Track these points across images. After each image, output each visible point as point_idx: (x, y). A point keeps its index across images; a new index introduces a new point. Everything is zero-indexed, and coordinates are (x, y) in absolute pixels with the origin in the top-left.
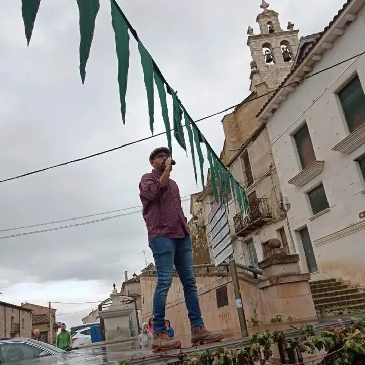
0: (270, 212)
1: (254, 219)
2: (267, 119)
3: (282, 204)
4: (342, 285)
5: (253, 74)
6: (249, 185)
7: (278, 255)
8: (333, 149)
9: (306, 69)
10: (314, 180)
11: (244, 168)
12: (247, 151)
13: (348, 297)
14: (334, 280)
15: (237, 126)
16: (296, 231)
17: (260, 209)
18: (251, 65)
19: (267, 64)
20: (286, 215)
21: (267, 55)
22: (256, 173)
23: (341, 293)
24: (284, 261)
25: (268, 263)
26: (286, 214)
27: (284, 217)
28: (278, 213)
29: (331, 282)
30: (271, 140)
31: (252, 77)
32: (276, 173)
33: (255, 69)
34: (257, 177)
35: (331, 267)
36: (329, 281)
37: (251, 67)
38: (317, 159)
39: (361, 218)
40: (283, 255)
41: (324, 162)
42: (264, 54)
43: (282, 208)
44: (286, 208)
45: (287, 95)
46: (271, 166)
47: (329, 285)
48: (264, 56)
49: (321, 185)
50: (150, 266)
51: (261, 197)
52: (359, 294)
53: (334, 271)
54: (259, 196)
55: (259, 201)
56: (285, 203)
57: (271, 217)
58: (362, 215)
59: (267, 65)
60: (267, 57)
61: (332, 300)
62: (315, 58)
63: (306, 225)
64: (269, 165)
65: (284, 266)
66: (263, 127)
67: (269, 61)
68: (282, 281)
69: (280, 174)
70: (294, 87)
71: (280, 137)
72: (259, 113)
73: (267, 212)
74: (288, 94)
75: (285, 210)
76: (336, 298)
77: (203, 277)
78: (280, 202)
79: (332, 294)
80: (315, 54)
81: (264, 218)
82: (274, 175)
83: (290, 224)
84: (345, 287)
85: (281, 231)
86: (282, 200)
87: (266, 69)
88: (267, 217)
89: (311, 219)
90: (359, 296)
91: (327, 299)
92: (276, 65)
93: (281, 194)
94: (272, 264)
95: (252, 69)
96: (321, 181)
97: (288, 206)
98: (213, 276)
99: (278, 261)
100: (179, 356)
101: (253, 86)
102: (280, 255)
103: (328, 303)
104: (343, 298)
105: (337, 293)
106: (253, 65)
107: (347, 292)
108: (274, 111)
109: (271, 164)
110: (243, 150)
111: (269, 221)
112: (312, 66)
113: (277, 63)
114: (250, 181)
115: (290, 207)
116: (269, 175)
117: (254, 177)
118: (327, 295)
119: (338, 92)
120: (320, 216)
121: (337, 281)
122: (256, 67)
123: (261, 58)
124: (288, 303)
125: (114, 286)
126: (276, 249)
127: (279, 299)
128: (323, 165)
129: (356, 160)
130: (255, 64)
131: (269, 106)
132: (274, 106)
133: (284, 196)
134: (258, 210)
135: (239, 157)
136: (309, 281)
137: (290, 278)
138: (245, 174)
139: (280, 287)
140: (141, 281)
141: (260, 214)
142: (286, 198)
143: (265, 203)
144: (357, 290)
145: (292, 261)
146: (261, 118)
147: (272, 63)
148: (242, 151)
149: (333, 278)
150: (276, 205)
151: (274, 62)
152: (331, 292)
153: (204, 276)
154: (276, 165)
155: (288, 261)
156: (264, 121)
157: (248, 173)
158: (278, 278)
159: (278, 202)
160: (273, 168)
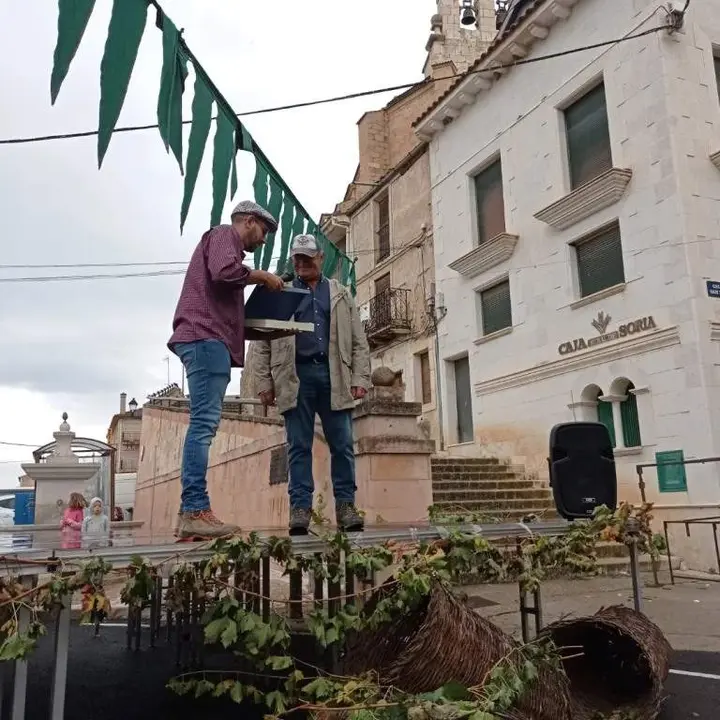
0: (410, 318)
1: (378, 327)
2: (432, 134)
3: (433, 306)
4: (508, 472)
5: (433, 40)
6: (381, 258)
7: (384, 398)
8: (537, 216)
9: (516, 50)
10: (495, 269)
11: (378, 225)
12: (387, 190)
13: (510, 495)
14: (495, 461)
15: (385, 138)
16: (448, 361)
17: (393, 308)
18: (432, 21)
19: (462, 26)
20: (436, 329)
21: (467, 8)
22: (397, 238)
23: (501, 485)
24: (393, 412)
25: (364, 412)
26: (435, 325)
27: (432, 330)
28: (423, 322)
29: (490, 465)
30: (433, 176)
31: (429, 46)
32: (432, 245)
33: (437, 32)
34: (397, 245)
35: (496, 435)
36: (488, 461)
37: (430, 26)
38: (508, 232)
39: (561, 353)
40: (394, 401)
41: (517, 237)
42: (461, 4)
43: (432, 314)
44: (438, 314)
45: (476, 95)
46: (424, 229)
47: (486, 469)
48: (461, 8)
49: (505, 282)
50: (173, 389)
51: (397, 286)
52: (531, 492)
53: (499, 444)
54: (395, 284)
55: (392, 294)
56: (437, 305)
57: (410, 328)
58: (564, 349)
59: (463, 30)
60: (465, 13)
61: (482, 496)
62: (537, 32)
63: (467, 353)
64: (423, 226)
65: (392, 421)
66: (424, 149)
67: (468, 20)
68: (381, 448)
69: (438, 248)
70: (491, 80)
71: (450, 174)
72: (419, 120)
73: (404, 317)
74: (478, 93)
75: (435, 318)
76: (489, 493)
77: (253, 424)
78: (429, 303)
79: (484, 486)
80: (536, 23)
81: (397, 327)
82: (428, 247)
83: (440, 346)
84: (512, 475)
85: (423, 356)
86: (433, 298)
87: (458, 36)
88: (403, 327)
89: (478, 343)
90: (530, 494)
91: (473, 494)
92: (478, 33)
93: (433, 285)
94: (370, 415)
95: (433, 29)
96: (507, 273)
97: (442, 312)
98: (270, 424)
99: (381, 411)
100: (46, 564)
101: (429, 66)
102: (390, 399)
103: (472, 501)
104: (500, 495)
105: (493, 486)
106: (437, 22)
107: (512, 485)
108: (447, 121)
109: (426, 225)
110: (379, 187)
111: (406, 335)
112: (529, 47)
113: (482, 27)
114: (384, 251)
115: (444, 315)
116: (418, 246)
117: (391, 246)
118: (475, 486)
119: (565, 107)
120: (493, 339)
121: (501, 463)
122: (441, 27)
123: (455, 11)
124: (385, 490)
125: (65, 417)
126: (382, 388)
127: (370, 482)
128: (515, 244)
129: (572, 244)
130: (441, 21)
131: (439, 108)
132: (449, 113)
133: (438, 290)
134: (388, 312)
135: (371, 201)
136: (433, 456)
137: (396, 444)
138: (378, 237)
139: (375, 459)
140: (144, 417)
141: (390, 319)
142: (442, 295)
143: (404, 297)
144: (530, 484)
145: (407, 413)
146: (420, 131)
147: (472, 27)
148: (377, 190)
149: (495, 456)
150: (421, 306)
151: (477, 25)
152: (483, 481)
153: (256, 422)
154: (435, 228)
155: (401, 413)
156: (426, 138)
157: (383, 234)
158: (374, 441)
159: (425, 302)
160: (429, 233)
